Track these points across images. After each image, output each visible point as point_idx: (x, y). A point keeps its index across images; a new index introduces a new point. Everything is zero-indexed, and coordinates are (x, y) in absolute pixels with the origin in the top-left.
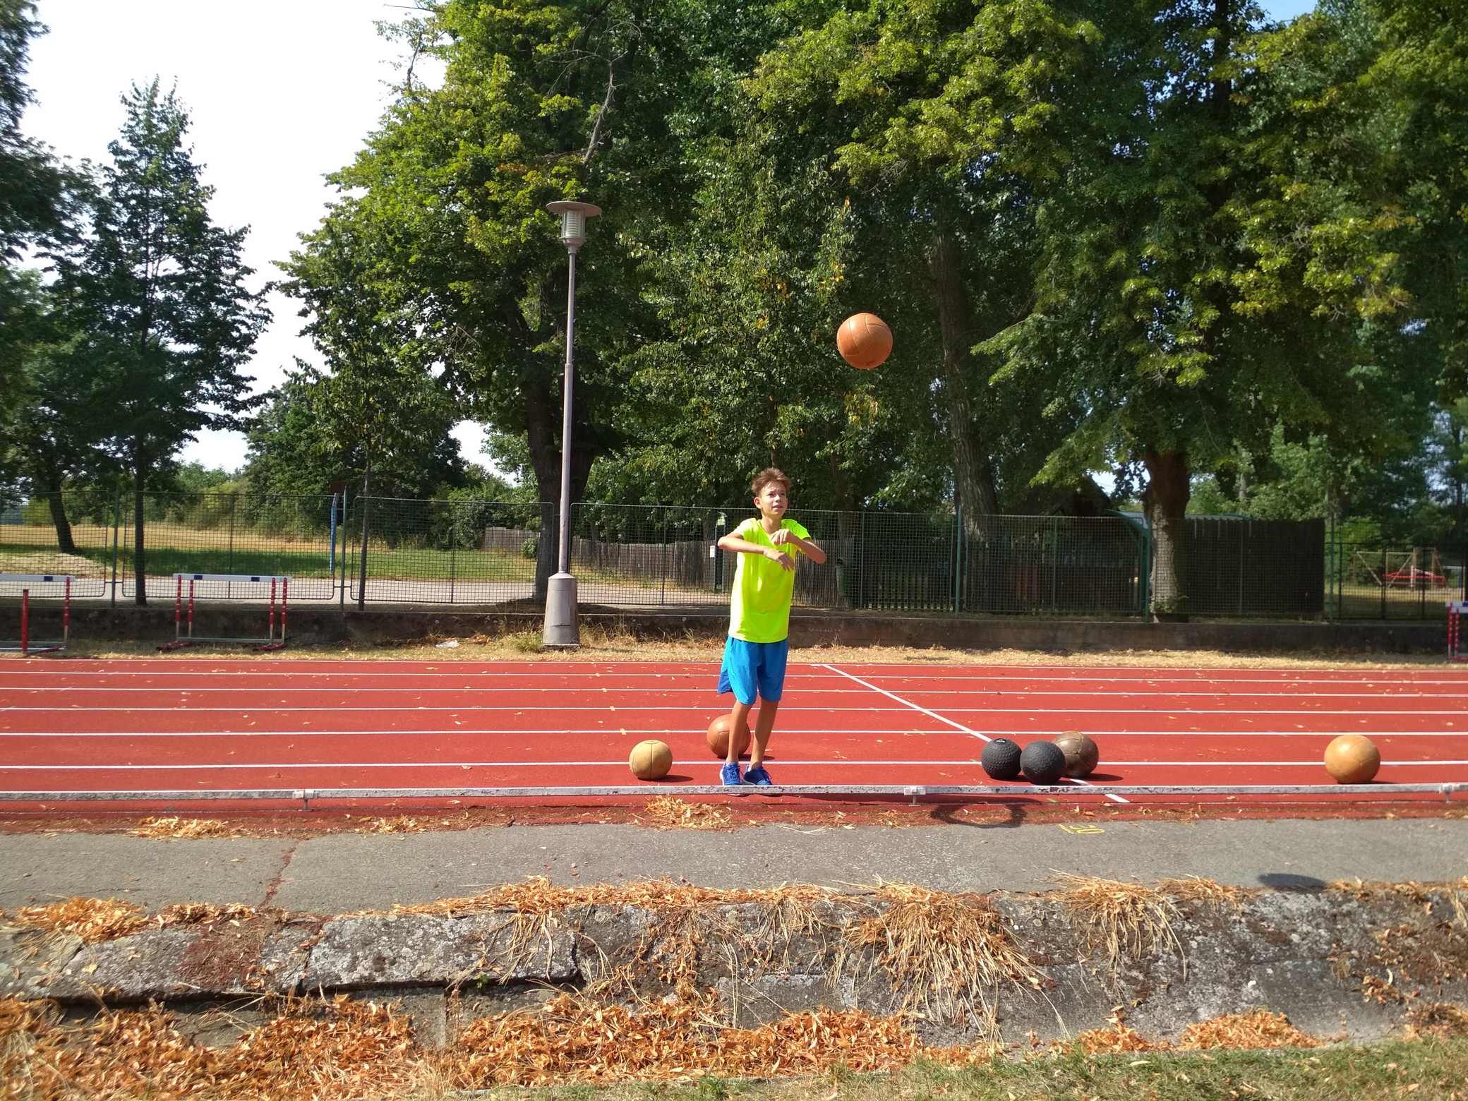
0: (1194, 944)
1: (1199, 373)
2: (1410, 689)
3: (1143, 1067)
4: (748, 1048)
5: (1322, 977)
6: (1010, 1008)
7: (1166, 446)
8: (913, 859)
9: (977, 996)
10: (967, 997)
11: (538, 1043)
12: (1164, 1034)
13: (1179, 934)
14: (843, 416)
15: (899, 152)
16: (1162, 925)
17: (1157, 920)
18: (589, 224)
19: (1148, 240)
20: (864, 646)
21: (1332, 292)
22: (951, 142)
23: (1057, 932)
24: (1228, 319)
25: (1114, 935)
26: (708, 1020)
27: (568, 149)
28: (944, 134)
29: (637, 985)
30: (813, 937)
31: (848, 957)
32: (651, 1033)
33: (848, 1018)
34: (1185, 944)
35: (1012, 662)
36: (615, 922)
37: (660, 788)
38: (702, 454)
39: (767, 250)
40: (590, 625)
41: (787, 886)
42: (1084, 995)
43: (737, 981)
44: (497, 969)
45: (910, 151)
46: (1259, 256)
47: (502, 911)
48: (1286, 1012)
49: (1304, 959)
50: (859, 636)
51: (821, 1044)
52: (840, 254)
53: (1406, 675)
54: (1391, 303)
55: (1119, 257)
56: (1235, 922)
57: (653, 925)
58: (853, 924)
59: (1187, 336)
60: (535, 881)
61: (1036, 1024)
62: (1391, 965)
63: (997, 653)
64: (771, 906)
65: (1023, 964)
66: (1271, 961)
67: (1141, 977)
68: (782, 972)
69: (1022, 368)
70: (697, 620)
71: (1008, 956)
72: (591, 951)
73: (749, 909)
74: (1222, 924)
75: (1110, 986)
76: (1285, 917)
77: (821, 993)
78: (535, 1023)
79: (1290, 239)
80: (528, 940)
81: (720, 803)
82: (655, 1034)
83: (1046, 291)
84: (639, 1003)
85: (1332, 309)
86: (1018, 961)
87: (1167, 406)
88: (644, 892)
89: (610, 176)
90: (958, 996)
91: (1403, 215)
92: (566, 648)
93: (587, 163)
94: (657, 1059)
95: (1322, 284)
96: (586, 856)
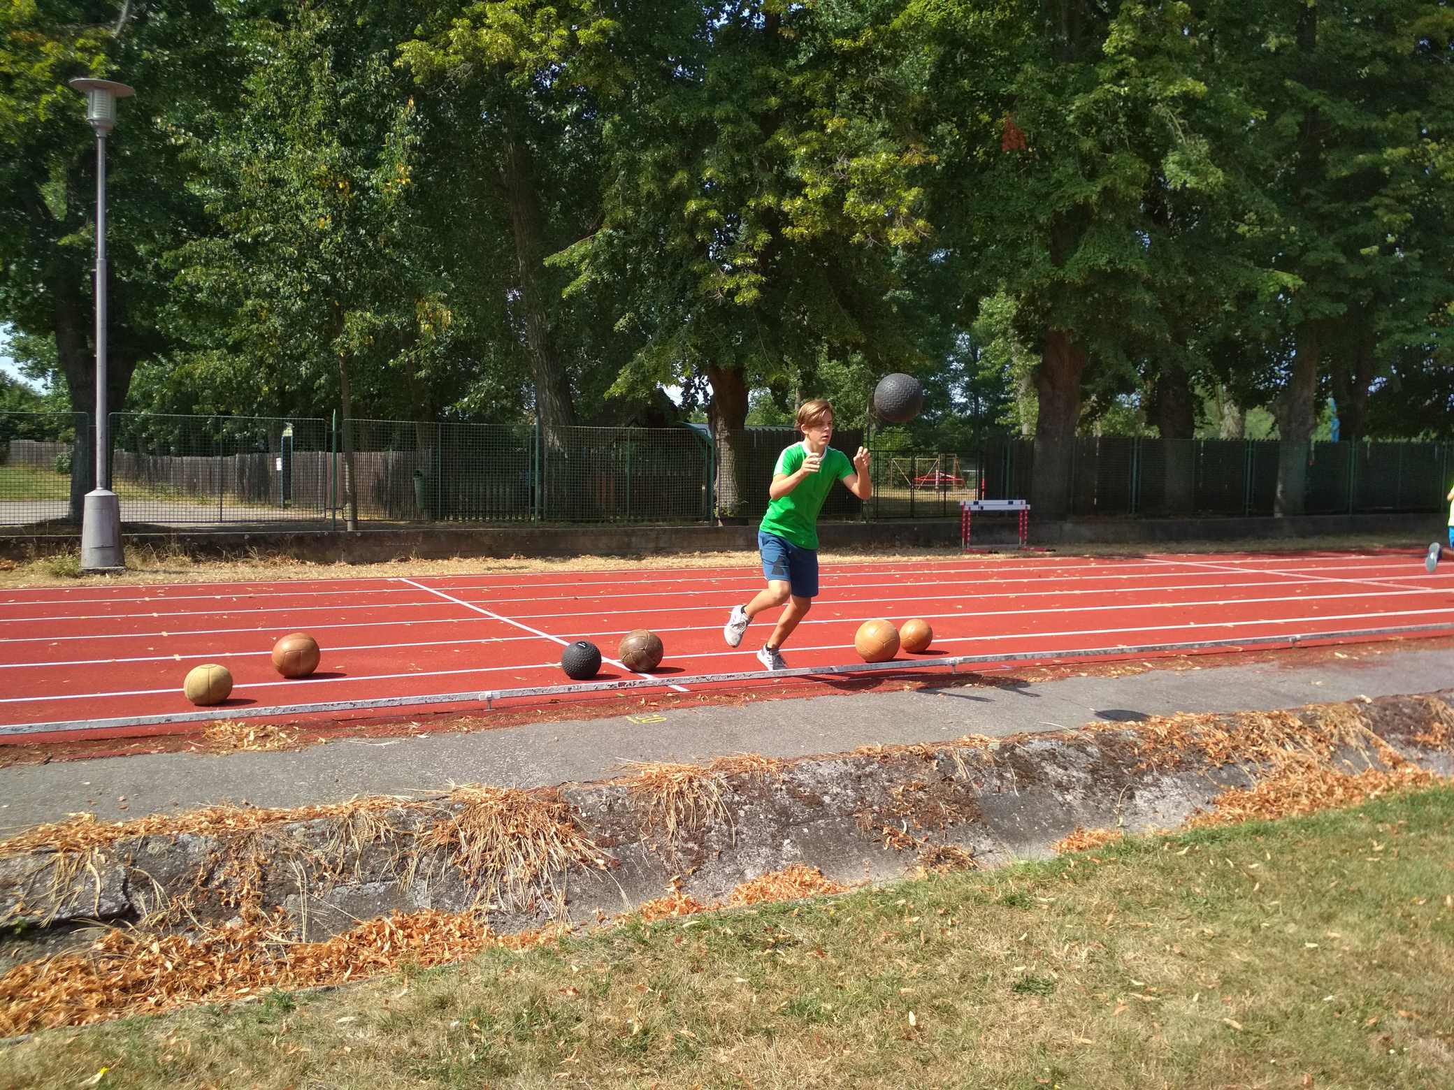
0: (742, 813)
1: (754, 293)
2: (930, 577)
3: (694, 927)
4: (318, 960)
5: (849, 831)
6: (578, 890)
7: (727, 362)
8: (486, 761)
9: (548, 882)
10: (538, 884)
11: (88, 982)
12: (715, 896)
13: (730, 806)
14: (415, 324)
15: (464, 52)
16: (715, 799)
17: (710, 795)
18: (120, 105)
19: (707, 162)
20: (444, 558)
21: (868, 221)
22: (517, 49)
23: (621, 814)
24: (780, 242)
25: (672, 812)
26: (275, 938)
27: (96, 21)
28: (509, 40)
29: (196, 912)
30: (385, 845)
31: (420, 860)
32: (214, 958)
33: (421, 918)
34: (734, 813)
35: (590, 568)
36: (170, 852)
37: (218, 712)
38: (261, 361)
39: (328, 145)
40: (136, 545)
41: (358, 799)
42: (646, 869)
43: (306, 896)
44: (38, 912)
45: (475, 54)
46: (805, 185)
47: (40, 853)
48: (819, 866)
49: (834, 817)
50: (437, 549)
51: (394, 947)
52: (406, 155)
53: (929, 566)
54: (916, 233)
55: (681, 177)
56: (777, 790)
57: (213, 851)
58: (426, 829)
59: (744, 257)
60: (76, 818)
61: (601, 901)
62: (905, 816)
63: (573, 560)
64: (341, 820)
65: (590, 848)
66: (806, 822)
67: (696, 848)
68: (353, 882)
69: (594, 281)
70: (262, 537)
71: (576, 842)
72: (144, 884)
73: (318, 825)
74: (766, 793)
75: (668, 859)
76: (819, 782)
77: (394, 897)
78: (83, 962)
79: (832, 169)
80: (72, 880)
81: (286, 723)
82: (218, 959)
83: (614, 207)
84: (200, 930)
85: (867, 237)
86: (584, 844)
87: (727, 324)
88: (203, 819)
89: (146, 54)
90: (529, 884)
91: (927, 153)
92: (109, 571)
93: (118, 37)
94: (222, 983)
95: (859, 214)
96: (138, 789)
